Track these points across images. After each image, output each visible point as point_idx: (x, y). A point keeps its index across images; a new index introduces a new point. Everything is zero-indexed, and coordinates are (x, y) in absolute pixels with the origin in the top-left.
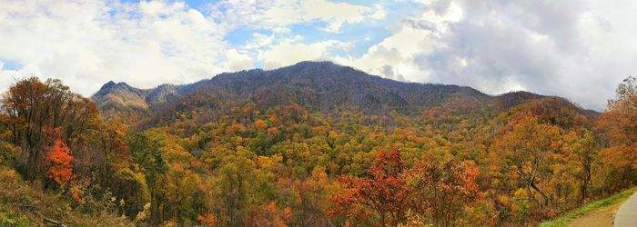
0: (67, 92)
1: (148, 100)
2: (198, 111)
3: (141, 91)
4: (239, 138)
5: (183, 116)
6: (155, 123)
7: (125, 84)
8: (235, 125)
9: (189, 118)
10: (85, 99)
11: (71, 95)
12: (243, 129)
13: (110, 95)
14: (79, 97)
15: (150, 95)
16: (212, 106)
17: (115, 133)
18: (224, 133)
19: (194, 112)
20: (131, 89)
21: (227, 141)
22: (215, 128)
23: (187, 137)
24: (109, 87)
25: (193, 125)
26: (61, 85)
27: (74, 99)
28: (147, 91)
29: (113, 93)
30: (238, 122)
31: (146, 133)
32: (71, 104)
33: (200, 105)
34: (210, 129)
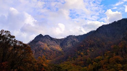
0: (13, 39)
1: (61, 45)
2: (90, 50)
3: (57, 40)
4: (120, 65)
5: (82, 53)
6: (66, 59)
7: (48, 36)
8: (115, 57)
9: (85, 54)
10: (24, 44)
11: (16, 41)
12: (121, 59)
13: (40, 43)
14: (21, 43)
15: (63, 42)
16: (99, 46)
17: (42, 65)
18: (108, 62)
19: (88, 50)
20: (52, 39)
21: (111, 68)
22: (102, 60)
23: (86, 66)
24: (40, 37)
25: (88, 58)
26: (9, 35)
27: (17, 44)
28: (61, 40)
29: (42, 41)
30: (117, 54)
31: (61, 65)
32: (15, 46)
33: (92, 46)
34: (99, 60)
